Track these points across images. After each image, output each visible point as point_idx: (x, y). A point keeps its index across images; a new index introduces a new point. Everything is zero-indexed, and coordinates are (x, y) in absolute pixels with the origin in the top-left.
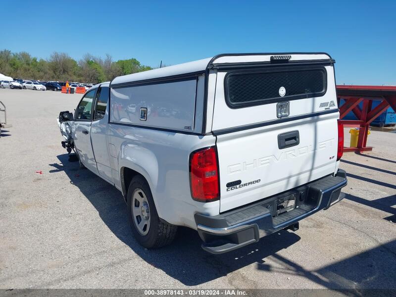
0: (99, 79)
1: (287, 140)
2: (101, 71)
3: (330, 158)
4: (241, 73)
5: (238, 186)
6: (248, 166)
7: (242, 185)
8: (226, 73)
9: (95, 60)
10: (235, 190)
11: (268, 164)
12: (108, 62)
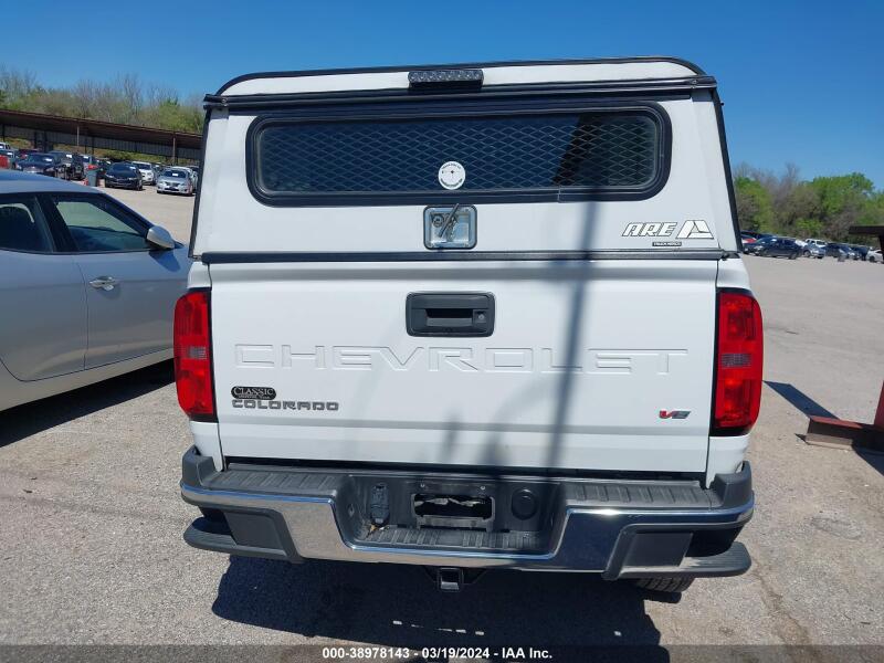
0: (755, 219)
1: (433, 313)
2: (762, 201)
3: (663, 415)
4: (298, 119)
5: (265, 403)
6: (294, 358)
7: (279, 403)
8: (252, 118)
9: (756, 177)
10: (256, 412)
11: (368, 369)
12: (789, 181)
